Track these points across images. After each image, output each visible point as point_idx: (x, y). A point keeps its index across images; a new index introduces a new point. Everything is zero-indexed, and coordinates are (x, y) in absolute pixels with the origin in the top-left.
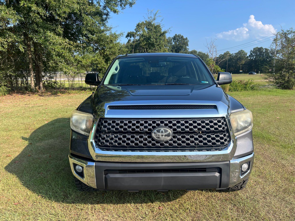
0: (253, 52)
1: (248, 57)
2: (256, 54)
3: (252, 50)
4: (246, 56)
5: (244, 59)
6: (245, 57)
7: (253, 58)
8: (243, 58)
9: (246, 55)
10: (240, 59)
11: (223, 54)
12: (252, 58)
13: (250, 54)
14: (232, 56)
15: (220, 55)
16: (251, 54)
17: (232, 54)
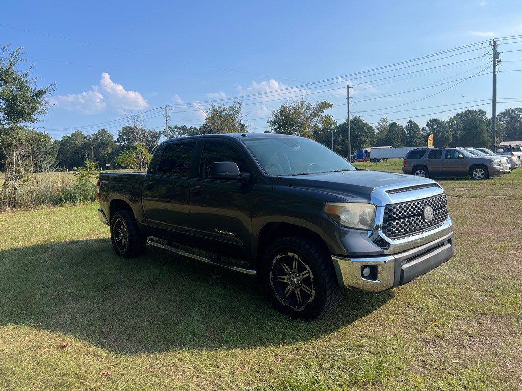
0: (124, 134)
1: (115, 142)
2: (128, 137)
3: (122, 130)
4: (113, 140)
5: (110, 144)
6: (111, 141)
7: (125, 143)
8: (108, 144)
9: (112, 138)
10: (103, 144)
11: (70, 135)
12: (123, 143)
13: (119, 137)
14: (89, 140)
15: (65, 137)
16: (121, 137)
17: (87, 136)
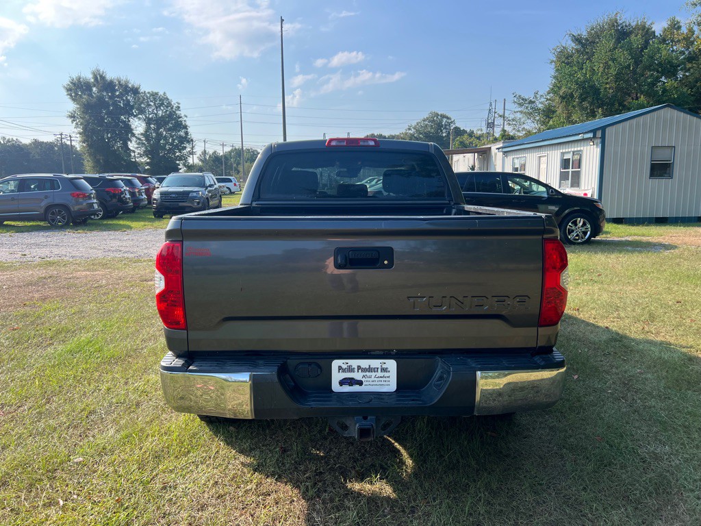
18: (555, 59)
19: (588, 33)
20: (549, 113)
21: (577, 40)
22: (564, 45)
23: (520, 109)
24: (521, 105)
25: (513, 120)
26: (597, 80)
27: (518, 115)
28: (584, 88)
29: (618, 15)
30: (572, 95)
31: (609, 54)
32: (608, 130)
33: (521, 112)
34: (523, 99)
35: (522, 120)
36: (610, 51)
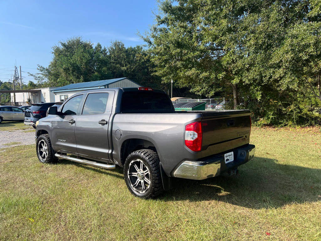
18: (54, 52)
19: (68, 43)
20: (57, 76)
21: (64, 45)
22: (58, 46)
23: (41, 73)
24: (42, 71)
25: (38, 77)
26: (78, 63)
27: (41, 76)
28: (74, 66)
29: (80, 38)
30: (68, 69)
31: (82, 54)
32: (109, 85)
33: (42, 74)
34: (43, 68)
35: (43, 78)
36: (82, 52)
